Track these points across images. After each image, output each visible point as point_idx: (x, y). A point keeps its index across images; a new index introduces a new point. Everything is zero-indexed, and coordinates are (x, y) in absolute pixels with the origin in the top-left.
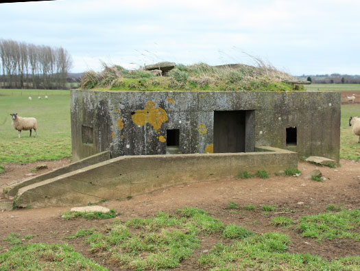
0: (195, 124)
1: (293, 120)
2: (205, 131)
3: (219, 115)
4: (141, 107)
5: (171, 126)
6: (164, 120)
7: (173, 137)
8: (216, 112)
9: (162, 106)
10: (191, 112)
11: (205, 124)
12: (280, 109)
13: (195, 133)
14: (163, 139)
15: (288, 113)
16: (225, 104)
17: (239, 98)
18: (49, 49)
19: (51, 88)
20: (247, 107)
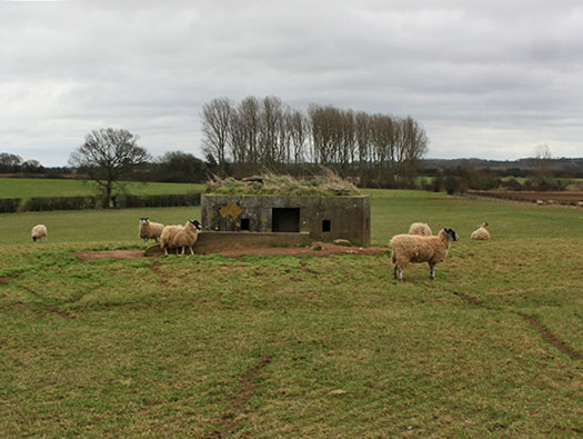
0: (259, 216)
1: (327, 215)
2: (266, 220)
3: (275, 211)
4: (225, 205)
5: (244, 217)
6: (239, 213)
7: (245, 224)
8: (274, 210)
9: (238, 204)
10: (257, 208)
11: (267, 216)
12: (319, 207)
13: (260, 222)
14: (238, 225)
15: (324, 210)
16: (279, 204)
17: (289, 200)
18: (389, 120)
19: (388, 187)
20: (295, 206)
